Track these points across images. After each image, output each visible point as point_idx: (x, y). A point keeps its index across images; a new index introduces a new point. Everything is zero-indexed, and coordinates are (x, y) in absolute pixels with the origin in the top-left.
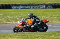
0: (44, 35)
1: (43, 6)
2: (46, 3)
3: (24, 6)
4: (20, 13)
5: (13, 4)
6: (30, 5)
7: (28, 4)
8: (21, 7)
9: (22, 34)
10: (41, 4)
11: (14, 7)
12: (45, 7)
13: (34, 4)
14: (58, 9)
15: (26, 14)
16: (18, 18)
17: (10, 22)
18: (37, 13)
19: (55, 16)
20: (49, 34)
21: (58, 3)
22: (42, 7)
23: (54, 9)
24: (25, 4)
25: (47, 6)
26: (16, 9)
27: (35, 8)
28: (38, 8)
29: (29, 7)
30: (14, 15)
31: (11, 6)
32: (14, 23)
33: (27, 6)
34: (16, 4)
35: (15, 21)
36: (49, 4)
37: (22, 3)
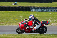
4: (39, 15)
6: (49, 8)
7: (46, 7)
8: (40, 10)
11: (33, 10)
13: (52, 7)
15: (44, 16)
18: (55, 16)
26: (35, 11)
27: (53, 11)
28: (56, 11)
29: (48, 10)
31: (30, 8)
34: (35, 7)
37: (41, 6)
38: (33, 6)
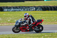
0: (33, 37)
1: (33, 8)
2: (36, 6)
3: (15, 8)
4: (11, 15)
5: (5, 7)
6: (21, 7)
7: (19, 7)
8: (12, 9)
9: (13, 36)
10: (31, 7)
11: (6, 9)
12: (35, 9)
13: (25, 6)
14: (48, 11)
15: (17, 16)
16: (9, 20)
17: (2, 24)
19: (45, 18)
20: (38, 36)
21: (47, 5)
22: (32, 10)
23: (43, 11)
24: (16, 6)
25: (37, 8)
26: (8, 11)
28: (28, 10)
29: (20, 9)
30: (6, 17)
31: (3, 8)
32: (5, 25)
33: (18, 8)
34: (8, 7)
35: (6, 23)
36: (39, 6)
37: (13, 6)
38: (5, 6)
